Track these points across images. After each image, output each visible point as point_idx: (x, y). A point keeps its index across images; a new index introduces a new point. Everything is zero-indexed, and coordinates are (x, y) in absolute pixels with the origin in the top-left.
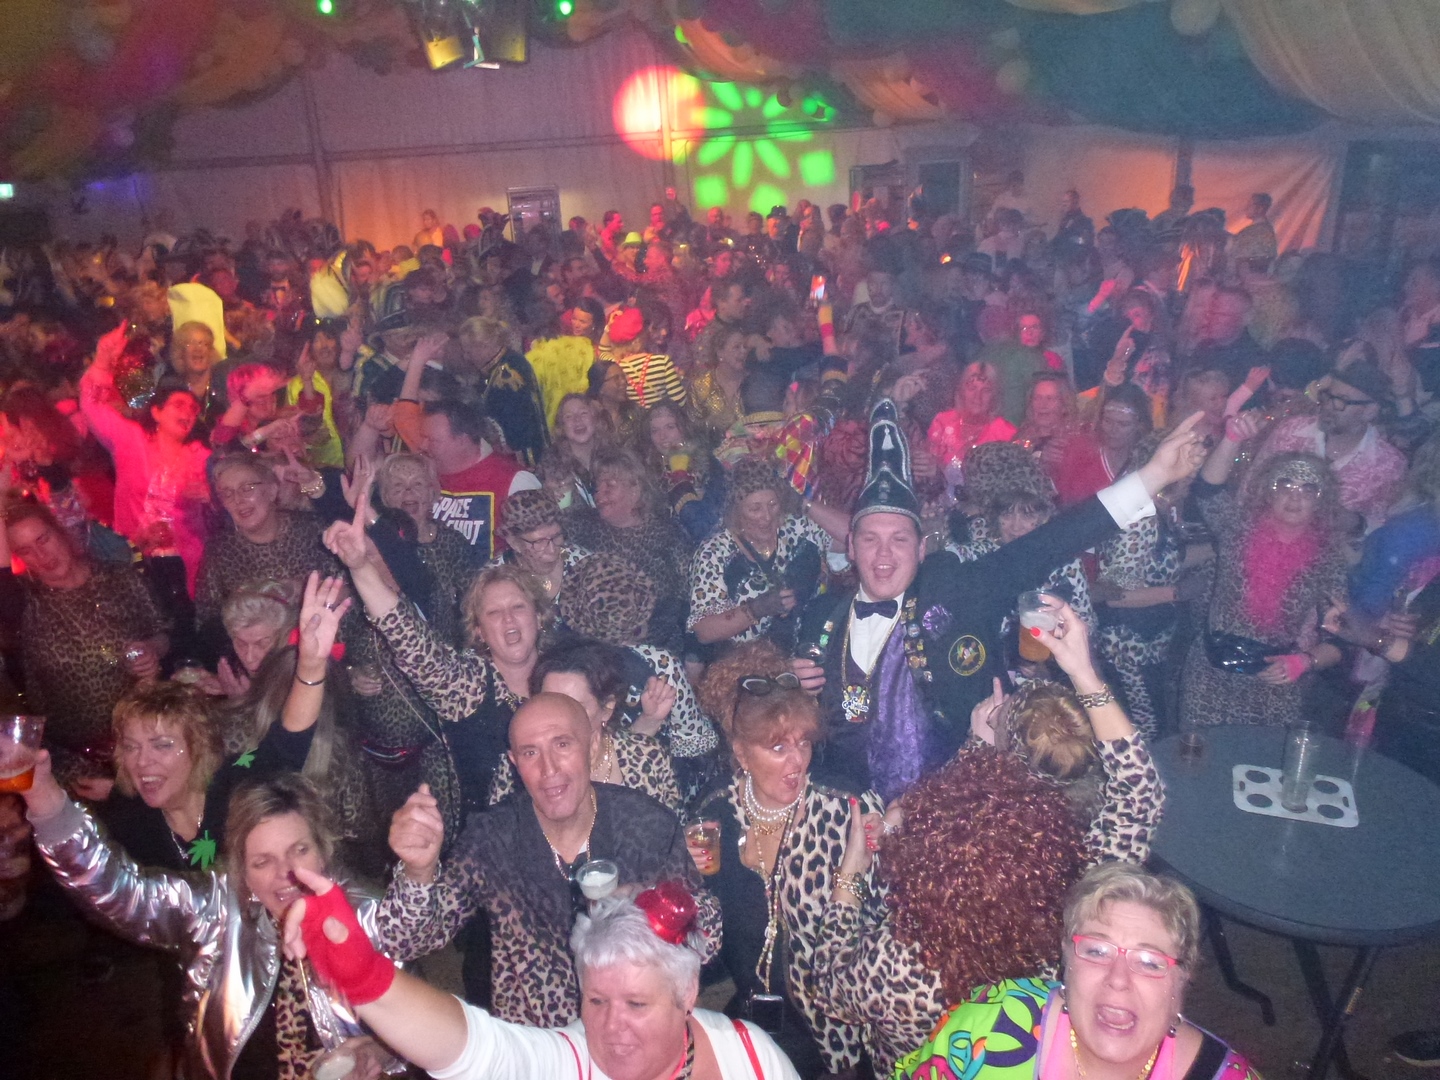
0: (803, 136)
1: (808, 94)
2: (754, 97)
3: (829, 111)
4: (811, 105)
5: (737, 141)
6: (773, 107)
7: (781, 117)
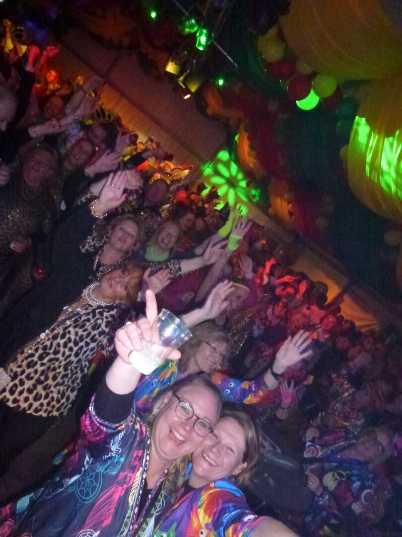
0: (244, 199)
1: (256, 188)
2: (240, 176)
3: (257, 198)
4: (254, 192)
5: (225, 184)
6: (243, 184)
7: (243, 188)
